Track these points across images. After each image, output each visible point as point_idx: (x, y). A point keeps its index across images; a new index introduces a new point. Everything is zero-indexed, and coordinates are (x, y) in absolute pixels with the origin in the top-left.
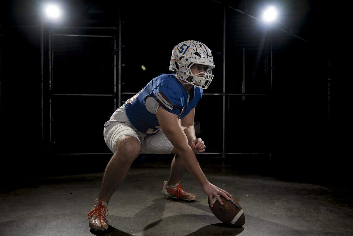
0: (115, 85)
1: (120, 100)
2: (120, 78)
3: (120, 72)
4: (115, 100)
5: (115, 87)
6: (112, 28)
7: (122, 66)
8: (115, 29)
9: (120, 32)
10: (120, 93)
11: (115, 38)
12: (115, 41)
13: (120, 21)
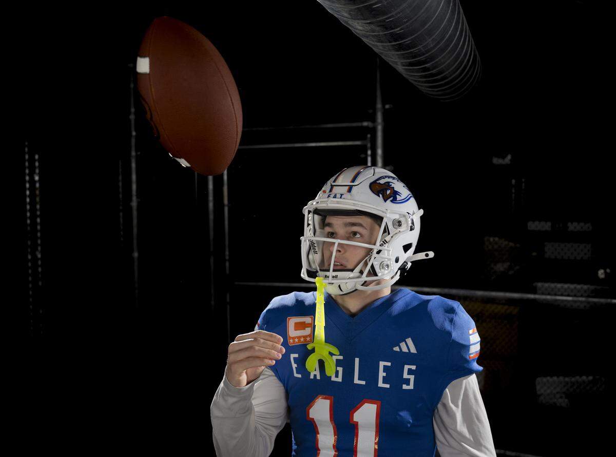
6: (359, 124)
8: (367, 128)
9: (380, 134)
11: (369, 145)
12: (369, 152)
13: (379, 106)
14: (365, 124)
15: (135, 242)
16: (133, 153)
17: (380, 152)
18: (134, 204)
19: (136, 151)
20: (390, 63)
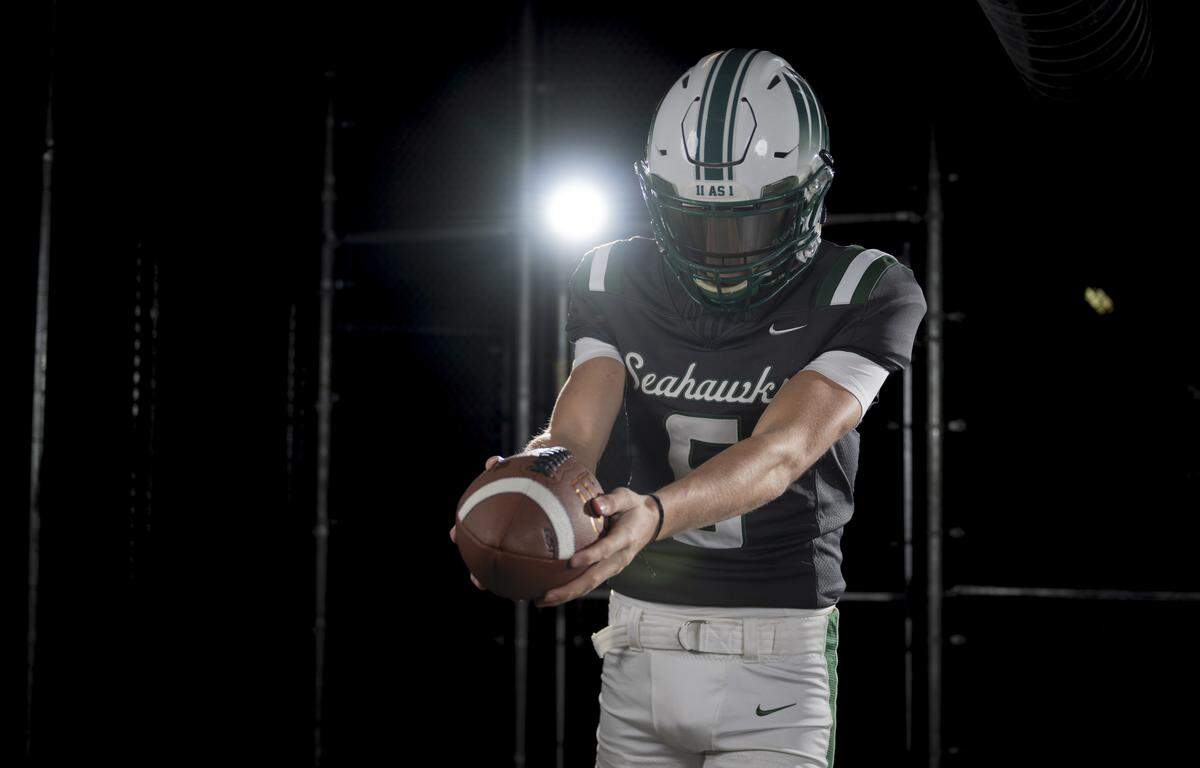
0: (908, 535)
1: (935, 630)
2: (935, 500)
3: (935, 466)
4: (909, 624)
5: (908, 550)
6: (887, 217)
7: (946, 435)
8: (906, 224)
9: (935, 239)
10: (935, 590)
13: (934, 175)
14: (902, 216)
15: (322, 496)
16: (327, 284)
17: (935, 278)
18: (324, 404)
19: (335, 278)
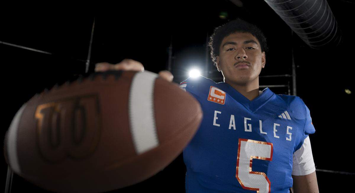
11: (289, 87)
12: (289, 91)
13: (294, 66)
14: (286, 75)
17: (295, 90)
20: (303, 40)
